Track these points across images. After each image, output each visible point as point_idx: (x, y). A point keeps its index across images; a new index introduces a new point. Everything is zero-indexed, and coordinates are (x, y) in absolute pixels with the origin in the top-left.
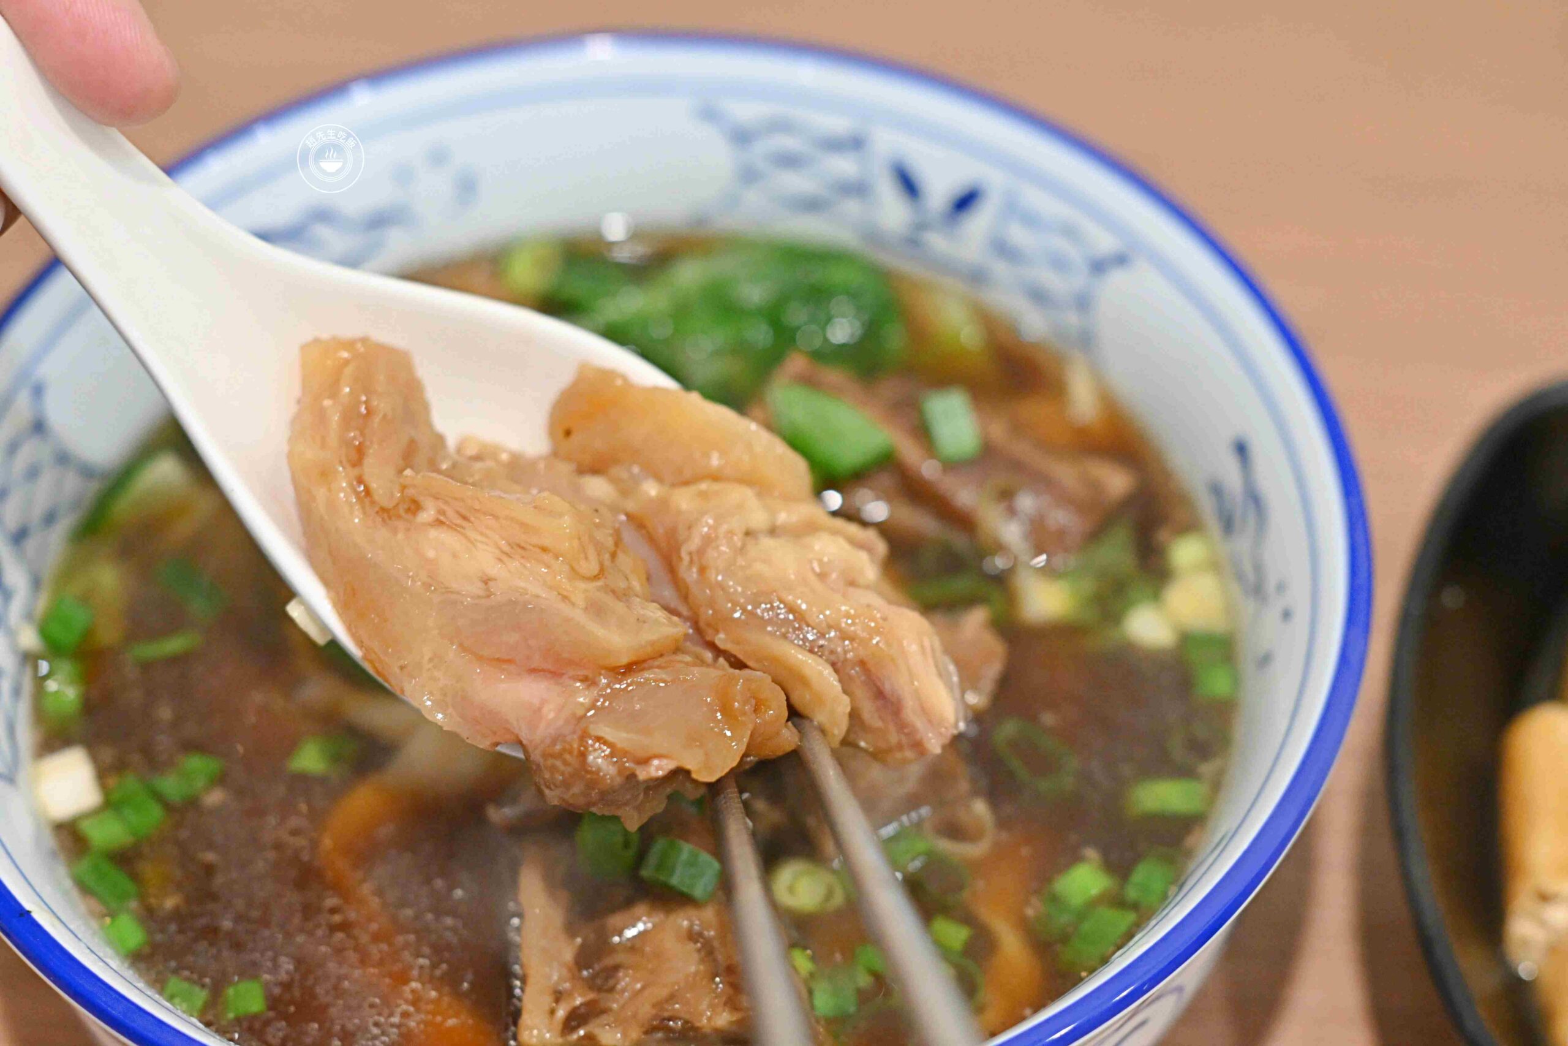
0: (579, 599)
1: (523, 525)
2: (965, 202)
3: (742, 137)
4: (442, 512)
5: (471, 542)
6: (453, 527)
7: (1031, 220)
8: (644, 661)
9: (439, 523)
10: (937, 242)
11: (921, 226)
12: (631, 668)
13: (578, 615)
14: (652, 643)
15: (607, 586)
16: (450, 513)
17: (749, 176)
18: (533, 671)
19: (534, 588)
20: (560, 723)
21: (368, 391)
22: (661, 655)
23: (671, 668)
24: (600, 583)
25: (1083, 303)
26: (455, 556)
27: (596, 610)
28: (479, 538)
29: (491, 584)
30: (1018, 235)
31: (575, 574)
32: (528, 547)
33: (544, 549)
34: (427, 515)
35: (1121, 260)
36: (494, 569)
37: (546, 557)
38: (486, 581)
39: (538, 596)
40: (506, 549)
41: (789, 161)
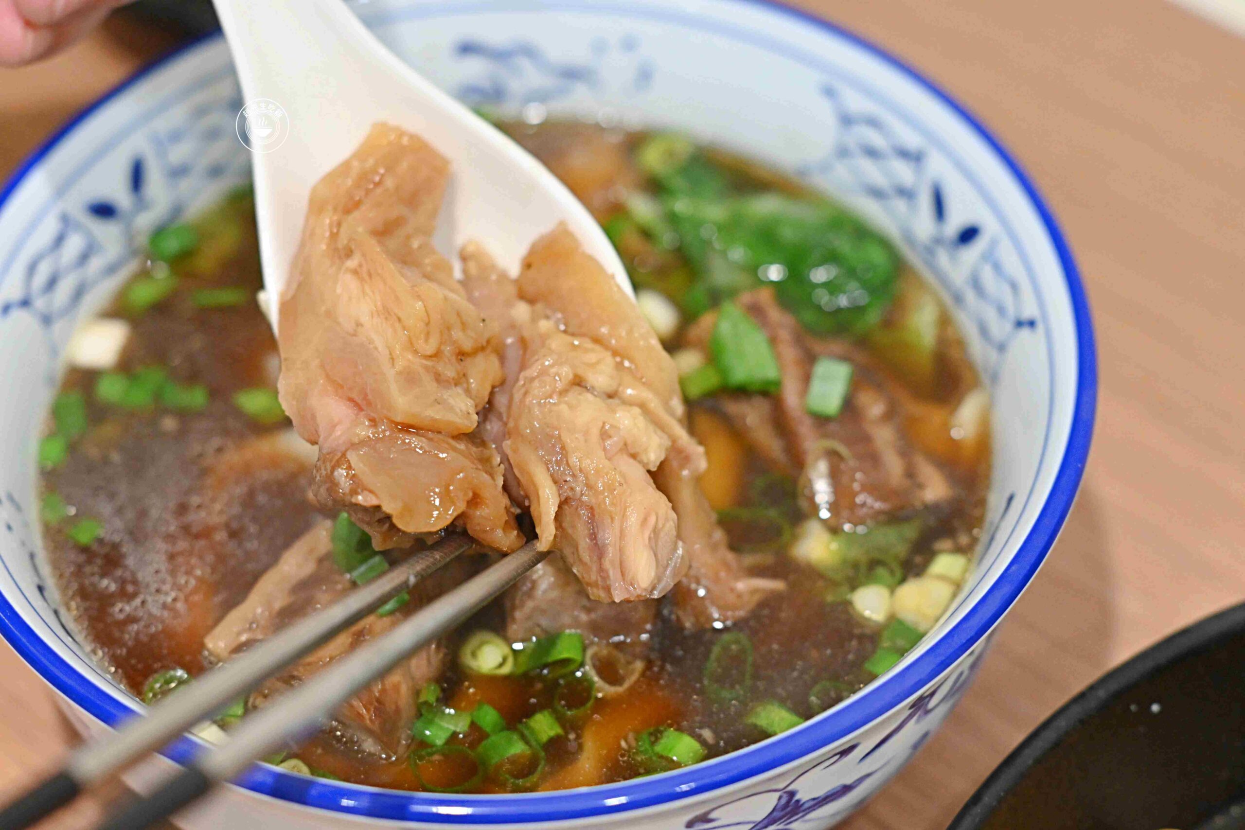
0: (400, 364)
1: (397, 298)
2: (968, 235)
3: (847, 120)
4: (360, 266)
5: (363, 291)
6: (362, 280)
7: (997, 267)
8: (422, 429)
9: (355, 272)
10: (943, 258)
11: (938, 241)
12: (406, 428)
13: (390, 373)
14: (434, 420)
15: (433, 367)
16: (365, 269)
17: (843, 152)
18: (351, 400)
19: (379, 343)
20: (341, 442)
21: (390, 169)
22: (440, 432)
23: (437, 445)
24: (429, 363)
25: (1002, 348)
26: (350, 298)
27: (409, 378)
28: (370, 293)
29: (360, 327)
30: (987, 275)
31: (410, 345)
32: (392, 314)
33: (399, 320)
34: (351, 263)
35: (1032, 324)
36: (365, 319)
37: (397, 325)
38: (359, 324)
39: (376, 348)
40: (381, 308)
41: (872, 153)
